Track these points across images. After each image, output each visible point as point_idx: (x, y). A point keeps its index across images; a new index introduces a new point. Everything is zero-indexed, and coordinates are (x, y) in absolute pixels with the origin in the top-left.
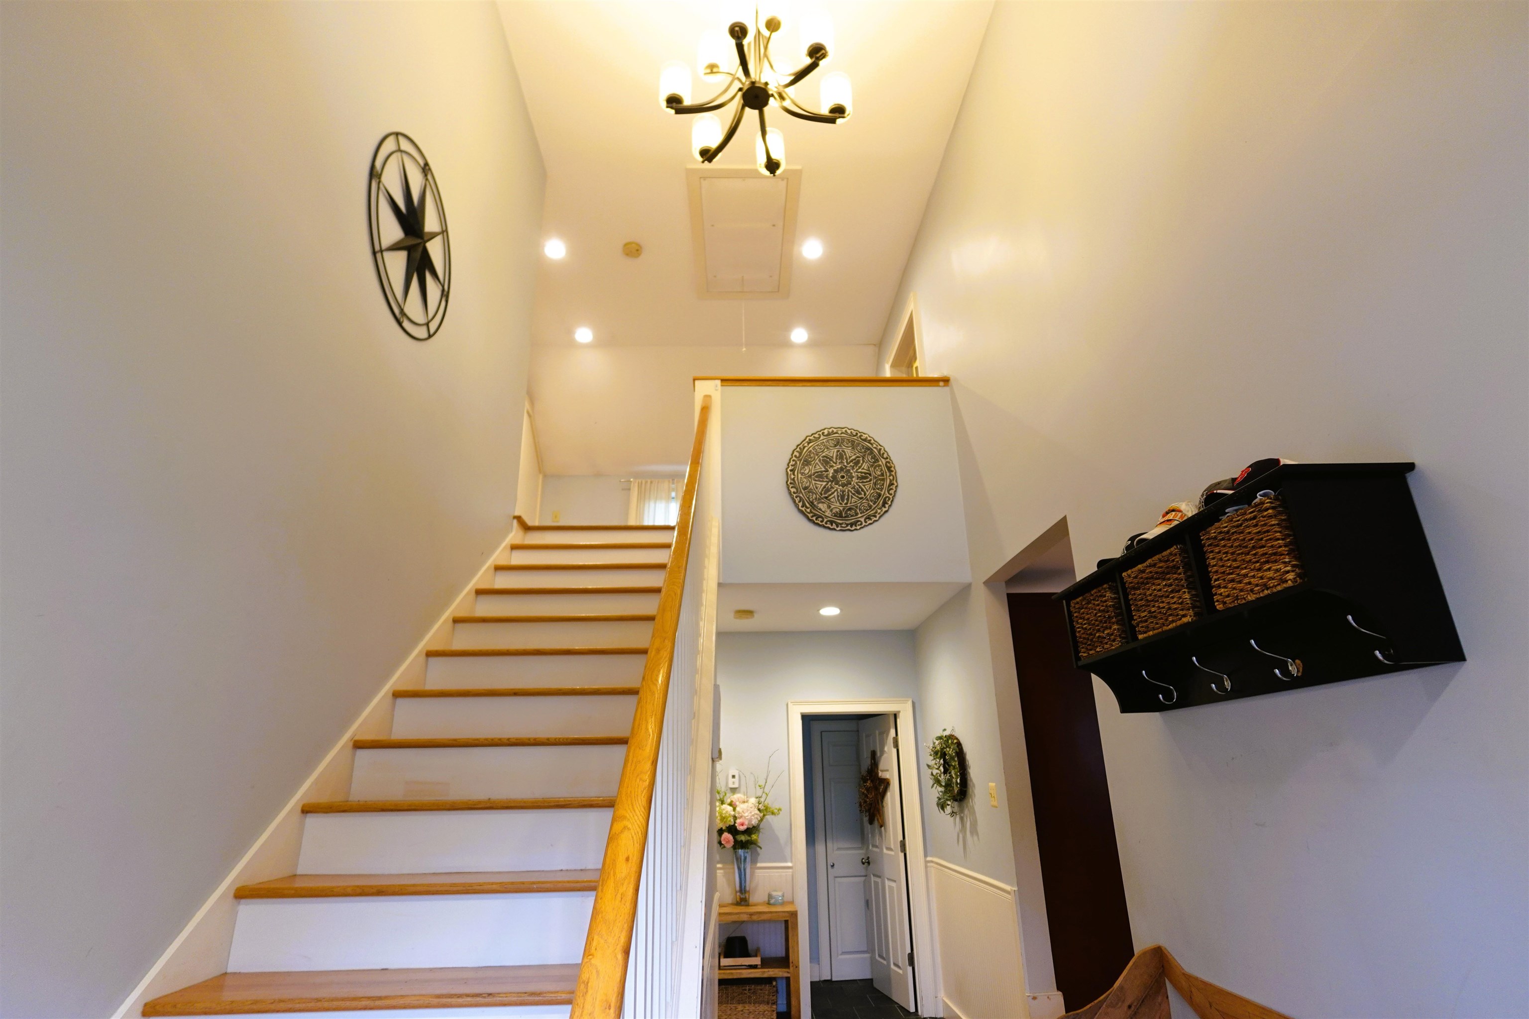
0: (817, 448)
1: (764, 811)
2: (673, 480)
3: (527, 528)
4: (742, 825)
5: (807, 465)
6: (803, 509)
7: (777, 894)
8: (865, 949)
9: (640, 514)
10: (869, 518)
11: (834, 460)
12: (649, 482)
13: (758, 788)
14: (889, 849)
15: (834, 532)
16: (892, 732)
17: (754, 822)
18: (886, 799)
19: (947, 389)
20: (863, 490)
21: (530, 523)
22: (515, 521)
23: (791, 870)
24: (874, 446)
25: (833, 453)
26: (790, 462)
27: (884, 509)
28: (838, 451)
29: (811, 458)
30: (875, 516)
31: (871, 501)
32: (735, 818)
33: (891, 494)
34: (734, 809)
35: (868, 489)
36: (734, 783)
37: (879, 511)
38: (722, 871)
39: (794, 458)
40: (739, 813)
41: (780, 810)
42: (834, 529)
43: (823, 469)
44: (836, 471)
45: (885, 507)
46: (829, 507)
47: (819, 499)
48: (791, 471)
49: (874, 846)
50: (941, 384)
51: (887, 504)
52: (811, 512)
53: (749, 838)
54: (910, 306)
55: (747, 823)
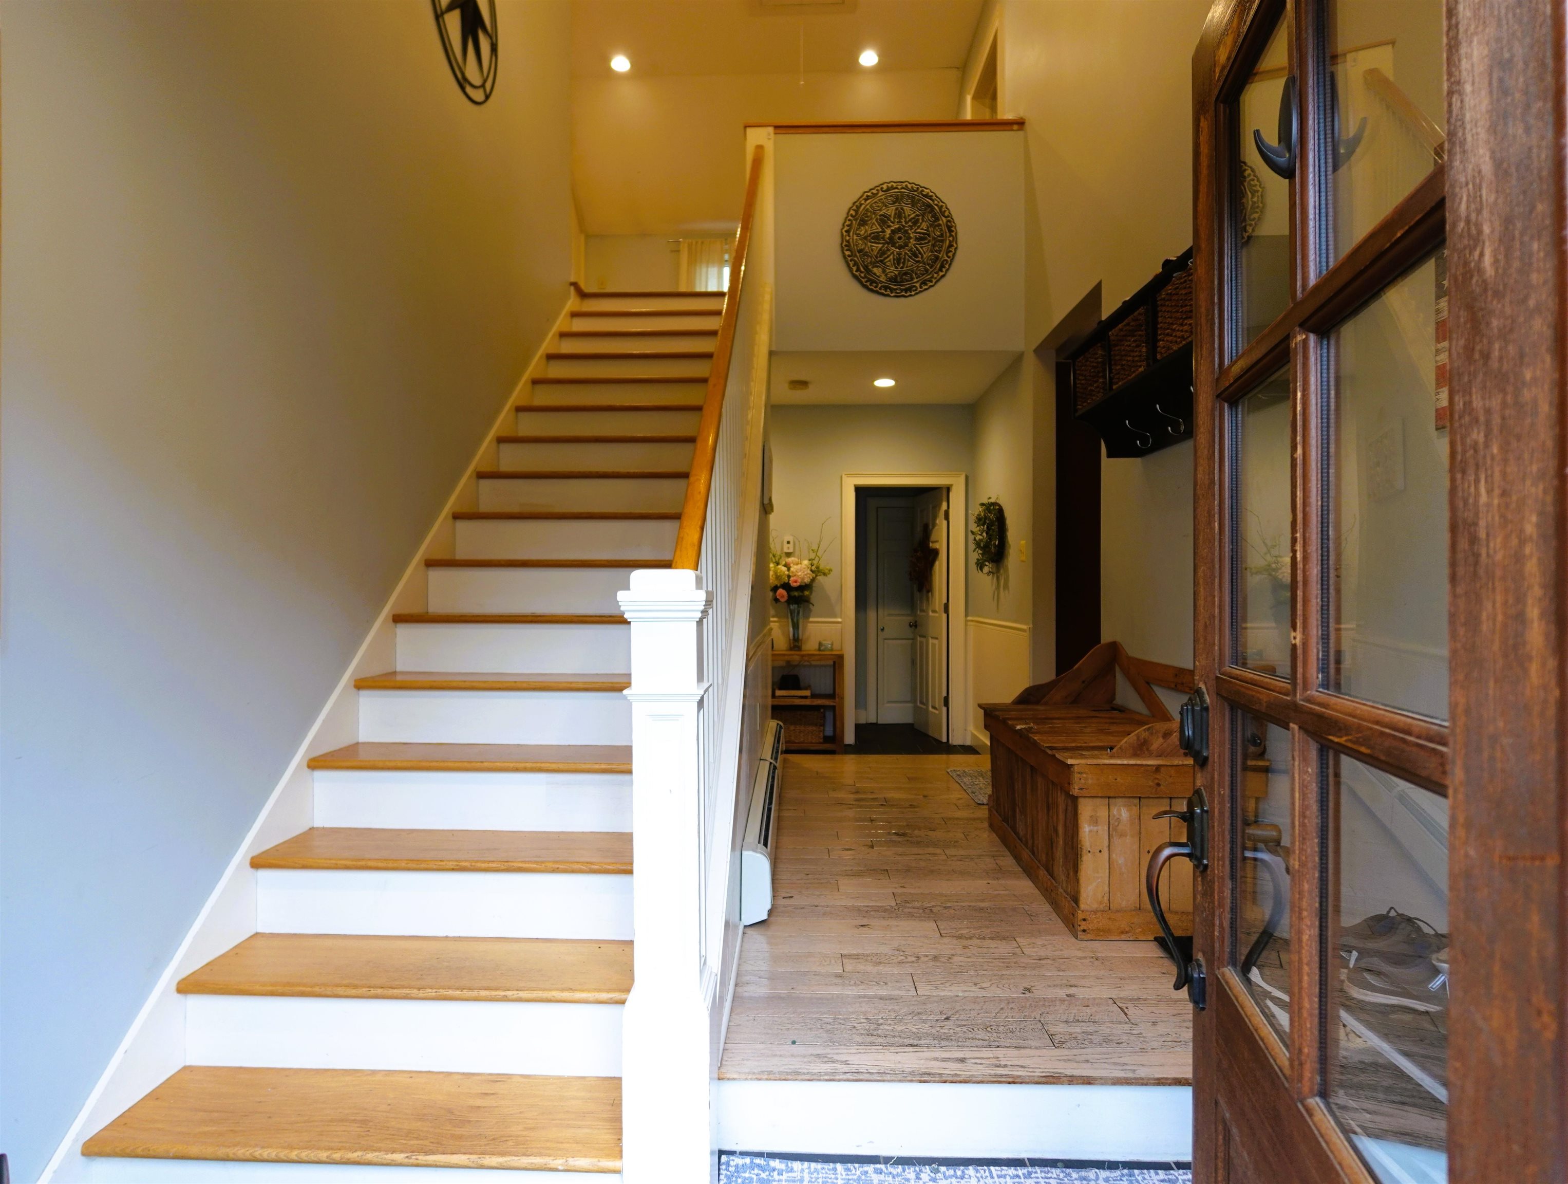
0: (874, 205)
1: (817, 571)
2: (726, 240)
3: (583, 295)
4: (796, 582)
5: (863, 225)
6: (857, 274)
7: (828, 643)
8: (909, 700)
9: (691, 280)
10: (924, 283)
11: (892, 220)
12: (700, 243)
13: (811, 552)
14: (934, 611)
15: (888, 299)
16: (944, 506)
17: (807, 580)
18: (934, 567)
19: (1021, 133)
20: (920, 253)
21: (587, 289)
22: (572, 288)
23: (840, 625)
24: (936, 202)
25: (891, 211)
26: (845, 222)
27: (941, 274)
28: (897, 209)
29: (867, 217)
30: (931, 281)
31: (928, 265)
32: (789, 577)
33: (949, 257)
34: (789, 570)
35: (926, 251)
36: (788, 548)
37: (935, 275)
38: (777, 624)
39: (850, 218)
40: (793, 572)
41: (830, 570)
42: (888, 295)
43: (880, 230)
44: (893, 232)
45: (942, 271)
46: (884, 271)
47: (874, 263)
48: (846, 231)
49: (922, 611)
50: (1015, 127)
51: (945, 267)
52: (865, 277)
53: (801, 594)
54: (995, 24)
55: (799, 580)
